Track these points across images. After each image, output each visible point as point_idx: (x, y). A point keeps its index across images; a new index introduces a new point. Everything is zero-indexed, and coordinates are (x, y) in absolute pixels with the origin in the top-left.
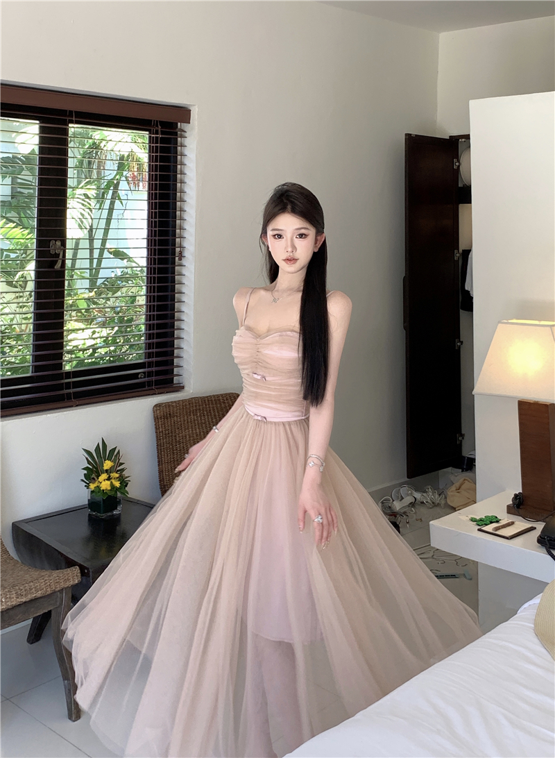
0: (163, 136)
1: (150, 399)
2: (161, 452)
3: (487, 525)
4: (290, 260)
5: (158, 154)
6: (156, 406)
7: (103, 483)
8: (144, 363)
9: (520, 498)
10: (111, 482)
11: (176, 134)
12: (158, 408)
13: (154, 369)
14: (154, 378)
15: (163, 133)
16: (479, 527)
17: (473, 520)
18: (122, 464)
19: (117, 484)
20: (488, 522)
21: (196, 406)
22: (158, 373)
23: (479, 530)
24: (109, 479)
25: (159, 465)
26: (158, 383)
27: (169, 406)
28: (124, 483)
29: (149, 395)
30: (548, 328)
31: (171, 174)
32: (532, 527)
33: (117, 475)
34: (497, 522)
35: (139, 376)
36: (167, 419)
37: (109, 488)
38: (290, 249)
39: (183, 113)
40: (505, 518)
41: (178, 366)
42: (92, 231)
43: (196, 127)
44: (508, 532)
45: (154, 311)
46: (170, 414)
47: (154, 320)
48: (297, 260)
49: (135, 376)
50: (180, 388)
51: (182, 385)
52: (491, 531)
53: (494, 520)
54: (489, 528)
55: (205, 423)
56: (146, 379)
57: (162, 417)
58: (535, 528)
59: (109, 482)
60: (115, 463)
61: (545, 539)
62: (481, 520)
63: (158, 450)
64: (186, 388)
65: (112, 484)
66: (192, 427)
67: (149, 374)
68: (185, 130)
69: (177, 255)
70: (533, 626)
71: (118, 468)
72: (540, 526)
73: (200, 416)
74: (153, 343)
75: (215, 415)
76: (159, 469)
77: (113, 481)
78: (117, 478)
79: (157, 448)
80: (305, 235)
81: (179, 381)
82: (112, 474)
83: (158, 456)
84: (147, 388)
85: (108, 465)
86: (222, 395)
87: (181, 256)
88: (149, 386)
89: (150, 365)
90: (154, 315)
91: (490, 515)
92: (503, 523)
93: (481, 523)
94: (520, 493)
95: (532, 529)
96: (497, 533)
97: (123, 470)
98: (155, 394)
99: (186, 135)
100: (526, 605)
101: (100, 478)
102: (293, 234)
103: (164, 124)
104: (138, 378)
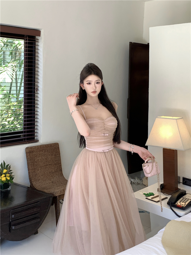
0: (29, 41)
1: (24, 145)
2: (29, 166)
3: (149, 196)
4: (94, 92)
5: (27, 49)
6: (26, 148)
7: (3, 178)
8: (23, 131)
9: (162, 186)
10: (6, 178)
11: (35, 40)
12: (27, 149)
13: (26, 134)
14: (26, 137)
15: (29, 40)
16: (146, 197)
17: (144, 194)
18: (11, 171)
19: (9, 178)
20: (150, 195)
21: (43, 148)
22: (28, 135)
23: (146, 198)
24: (5, 176)
25: (28, 171)
26: (27, 139)
27: (32, 148)
28: (12, 178)
29: (24, 144)
30: (175, 120)
31: (33, 57)
32: (166, 197)
33: (9, 175)
34: (153, 195)
35: (21, 136)
36: (31, 153)
37: (5, 180)
38: (94, 88)
39: (38, 32)
40: (156, 193)
41: (37, 133)
42: (17, 80)
43: (43, 38)
44: (157, 199)
45: (26, 111)
46: (32, 151)
47: (26, 115)
48: (96, 92)
49: (20, 136)
50: (37, 141)
51: (38, 140)
52: (150, 199)
53: (152, 194)
54: (150, 198)
55: (46, 155)
56: (23, 137)
57: (29, 152)
58: (167, 198)
59: (5, 178)
60: (8, 170)
61: (170, 203)
62: (147, 194)
63: (28, 165)
64: (39, 141)
65: (6, 179)
66: (41, 156)
67: (24, 136)
68: (39, 39)
69: (36, 89)
70: (161, 239)
71: (9, 172)
72: (169, 197)
73: (44, 152)
74: (26, 124)
75: (50, 152)
76: (29, 172)
77: (7, 177)
78: (9, 176)
79: (27, 164)
80: (99, 82)
81: (37, 138)
82: (7, 175)
83: (28, 167)
84: (23, 141)
85: (5, 171)
86: (53, 144)
87: (37, 90)
88: (24, 140)
89: (25, 132)
90: (26, 113)
91: (151, 192)
92: (155, 195)
93: (147, 195)
94: (163, 184)
95: (166, 198)
96: (153, 200)
97: (11, 173)
98: (27, 143)
99: (39, 41)
100: (160, 231)
101: (2, 176)
102: (95, 82)
103: (29, 37)
104: (21, 137)
